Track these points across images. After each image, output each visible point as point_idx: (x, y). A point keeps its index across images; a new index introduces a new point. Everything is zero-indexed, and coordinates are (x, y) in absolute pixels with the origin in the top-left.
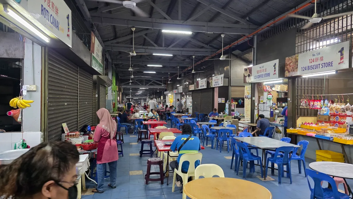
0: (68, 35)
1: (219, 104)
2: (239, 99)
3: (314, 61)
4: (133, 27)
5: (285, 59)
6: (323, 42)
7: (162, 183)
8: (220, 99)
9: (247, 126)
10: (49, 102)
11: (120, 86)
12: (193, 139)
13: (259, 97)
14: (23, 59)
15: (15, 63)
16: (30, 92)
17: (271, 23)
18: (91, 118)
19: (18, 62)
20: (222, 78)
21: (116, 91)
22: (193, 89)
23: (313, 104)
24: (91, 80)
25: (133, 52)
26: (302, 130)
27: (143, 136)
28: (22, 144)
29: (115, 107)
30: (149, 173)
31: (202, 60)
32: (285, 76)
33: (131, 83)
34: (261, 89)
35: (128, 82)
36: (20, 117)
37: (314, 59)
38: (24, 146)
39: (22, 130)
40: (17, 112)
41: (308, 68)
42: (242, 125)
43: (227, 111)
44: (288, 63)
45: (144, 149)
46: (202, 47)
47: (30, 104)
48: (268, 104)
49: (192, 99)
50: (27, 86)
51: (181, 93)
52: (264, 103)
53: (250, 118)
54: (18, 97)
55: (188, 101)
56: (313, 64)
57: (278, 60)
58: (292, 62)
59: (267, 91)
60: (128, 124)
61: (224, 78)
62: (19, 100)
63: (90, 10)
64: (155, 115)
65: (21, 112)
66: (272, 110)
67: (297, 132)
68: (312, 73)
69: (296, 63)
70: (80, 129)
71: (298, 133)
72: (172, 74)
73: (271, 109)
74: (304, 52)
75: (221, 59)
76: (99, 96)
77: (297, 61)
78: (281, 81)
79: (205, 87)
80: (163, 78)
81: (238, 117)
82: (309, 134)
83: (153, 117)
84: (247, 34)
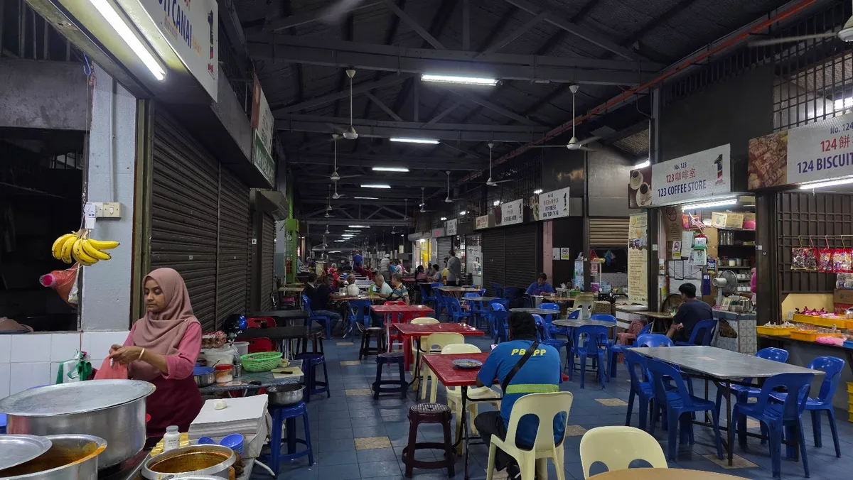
0: (210, 68)
1: (554, 262)
2: (606, 251)
3: (835, 146)
4: (351, 68)
5: (748, 144)
6: (844, 101)
7: (451, 474)
8: (558, 249)
9: (639, 319)
10: (152, 250)
11: (304, 221)
12: (543, 352)
13: (669, 245)
14: (89, 132)
15: (56, 158)
16: (105, 223)
17: (701, 55)
18: (244, 298)
19: (63, 156)
20: (565, 197)
21: (294, 232)
22: (487, 226)
23: (831, 261)
24: (245, 201)
25: (350, 131)
26: (802, 330)
27: (373, 344)
28: (80, 365)
29: (291, 272)
30: (413, 446)
31: (509, 155)
32: (750, 188)
33: (329, 212)
34: (674, 222)
35: (323, 211)
36: (75, 290)
37: (835, 140)
38: (86, 370)
39: (78, 326)
40: (67, 278)
41: (818, 164)
42: (625, 316)
43: (579, 281)
44: (757, 153)
45: (384, 376)
46: (512, 122)
47: (108, 251)
48: (696, 262)
49: (483, 251)
50: (96, 206)
51: (452, 236)
52: (683, 259)
53: (646, 297)
54: (76, 231)
55: (473, 257)
56: (833, 153)
57: (729, 144)
58: (768, 150)
59: (691, 227)
60: (333, 314)
61: (571, 196)
62: (78, 241)
63: (245, 25)
64: (399, 290)
65: (77, 277)
66: (705, 277)
67: (786, 333)
68: (829, 176)
69: (782, 153)
70: (220, 325)
71: (792, 337)
72: (430, 191)
73: (703, 274)
74: (798, 126)
75: (569, 146)
76: (259, 241)
77: (782, 147)
78: (734, 202)
79: (520, 220)
80: (406, 200)
81: (608, 295)
82: (824, 338)
83: (394, 295)
84: (635, 86)
